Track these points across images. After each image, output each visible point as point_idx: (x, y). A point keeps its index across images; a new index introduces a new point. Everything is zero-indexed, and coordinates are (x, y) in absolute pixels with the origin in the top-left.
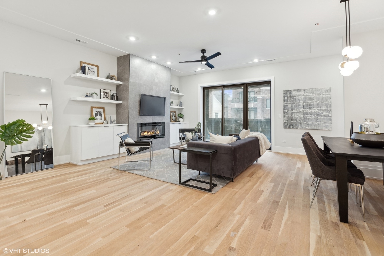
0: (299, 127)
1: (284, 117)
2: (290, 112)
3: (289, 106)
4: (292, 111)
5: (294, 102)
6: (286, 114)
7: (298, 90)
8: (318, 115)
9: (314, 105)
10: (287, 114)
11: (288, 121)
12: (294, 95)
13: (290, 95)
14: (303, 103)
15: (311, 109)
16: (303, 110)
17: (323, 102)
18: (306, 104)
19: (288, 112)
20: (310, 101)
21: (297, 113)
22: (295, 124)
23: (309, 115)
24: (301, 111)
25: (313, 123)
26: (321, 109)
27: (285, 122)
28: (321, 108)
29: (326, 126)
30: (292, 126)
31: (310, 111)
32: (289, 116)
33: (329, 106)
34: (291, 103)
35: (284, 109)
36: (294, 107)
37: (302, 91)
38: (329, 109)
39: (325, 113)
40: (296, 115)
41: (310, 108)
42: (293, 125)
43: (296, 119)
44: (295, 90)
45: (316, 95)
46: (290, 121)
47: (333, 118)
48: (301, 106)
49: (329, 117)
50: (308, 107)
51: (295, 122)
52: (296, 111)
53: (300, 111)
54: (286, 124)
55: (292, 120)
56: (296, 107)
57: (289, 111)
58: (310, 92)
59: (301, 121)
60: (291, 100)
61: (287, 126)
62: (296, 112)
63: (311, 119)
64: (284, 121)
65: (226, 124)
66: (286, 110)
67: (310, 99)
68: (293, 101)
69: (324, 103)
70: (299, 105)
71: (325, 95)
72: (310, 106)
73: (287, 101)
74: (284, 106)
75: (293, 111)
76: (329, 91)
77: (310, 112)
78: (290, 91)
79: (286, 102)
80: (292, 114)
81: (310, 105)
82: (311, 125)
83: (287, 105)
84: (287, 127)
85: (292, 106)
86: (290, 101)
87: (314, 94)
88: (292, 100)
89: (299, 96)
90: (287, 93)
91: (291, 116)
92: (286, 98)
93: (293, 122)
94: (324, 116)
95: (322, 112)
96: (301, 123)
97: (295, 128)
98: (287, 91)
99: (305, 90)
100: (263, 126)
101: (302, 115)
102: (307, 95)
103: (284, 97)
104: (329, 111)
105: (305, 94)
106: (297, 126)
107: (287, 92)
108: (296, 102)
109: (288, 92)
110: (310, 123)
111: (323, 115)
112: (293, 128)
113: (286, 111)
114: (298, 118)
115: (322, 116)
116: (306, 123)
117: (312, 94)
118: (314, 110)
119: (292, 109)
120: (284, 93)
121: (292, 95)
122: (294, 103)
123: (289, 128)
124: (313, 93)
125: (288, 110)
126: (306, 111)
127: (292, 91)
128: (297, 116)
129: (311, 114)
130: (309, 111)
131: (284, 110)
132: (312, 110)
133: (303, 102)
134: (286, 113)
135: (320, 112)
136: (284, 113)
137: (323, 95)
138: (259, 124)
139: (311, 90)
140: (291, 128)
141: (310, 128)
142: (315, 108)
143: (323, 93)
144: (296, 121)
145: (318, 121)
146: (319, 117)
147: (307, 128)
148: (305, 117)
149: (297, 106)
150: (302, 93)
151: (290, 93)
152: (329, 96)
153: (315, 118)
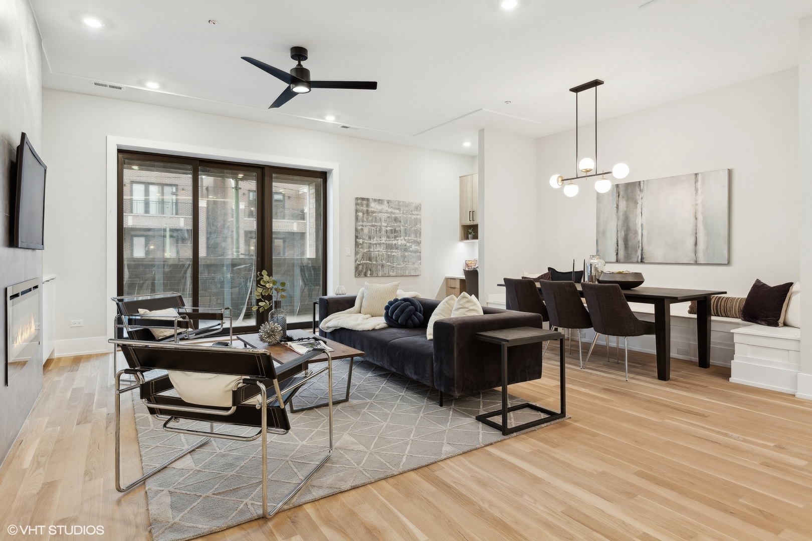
0: (380, 274)
1: (356, 253)
2: (366, 243)
3: (366, 230)
4: (370, 242)
5: (374, 224)
6: (360, 246)
7: (380, 201)
8: (406, 250)
9: (400, 231)
10: (361, 248)
11: (364, 262)
12: (373, 209)
13: (366, 209)
14: (387, 227)
15: (397, 238)
16: (387, 241)
17: (411, 227)
18: (391, 228)
19: (363, 242)
20: (396, 225)
21: (378, 245)
22: (374, 268)
23: (394, 251)
24: (384, 241)
25: (399, 265)
26: (409, 240)
27: (359, 265)
28: (410, 238)
29: (415, 269)
30: (369, 272)
31: (396, 242)
32: (366, 250)
33: (418, 235)
34: (369, 226)
35: (357, 237)
36: (373, 233)
37: (386, 202)
38: (418, 240)
39: (414, 247)
40: (375, 250)
41: (395, 237)
42: (371, 270)
43: (377, 257)
44: (375, 200)
45: (403, 213)
46: (367, 262)
47: (422, 255)
48: (383, 232)
49: (419, 254)
50: (393, 235)
51: (375, 263)
52: (376, 242)
53: (382, 242)
54: (361, 267)
55: (370, 259)
56: (376, 233)
57: (366, 241)
58: (396, 207)
59: (384, 262)
60: (368, 218)
61: (361, 271)
62: (376, 244)
63: (397, 257)
64: (358, 262)
65: (203, 275)
66: (360, 238)
67: (396, 220)
68: (372, 221)
69: (413, 229)
70: (380, 230)
71: (414, 215)
72: (395, 233)
73: (363, 222)
74: (356, 230)
75: (372, 241)
76: (418, 208)
77: (395, 244)
78: (368, 200)
79: (361, 223)
80: (370, 247)
81: (395, 231)
82: (397, 268)
83: (362, 229)
84: (362, 274)
85: (370, 232)
86: (367, 222)
87: (401, 212)
88: (370, 218)
89: (380, 212)
90: (362, 205)
91: (369, 251)
92: (360, 214)
93: (371, 263)
94: (413, 251)
95: (411, 244)
96: (383, 266)
97: (374, 275)
98: (363, 199)
99: (390, 203)
100: (305, 274)
101: (385, 250)
102: (392, 213)
103: (357, 211)
104: (418, 243)
105: (390, 210)
106: (377, 271)
107: (362, 201)
108: (376, 224)
109: (365, 202)
110: (395, 265)
111: (411, 249)
112: (371, 275)
113: (360, 241)
114: (379, 255)
115: (410, 251)
116: (389, 264)
117: (397, 211)
118: (401, 241)
119: (370, 238)
120: (357, 204)
121: (370, 209)
122: (373, 226)
123: (365, 275)
124: (399, 209)
125: (363, 239)
126: (390, 242)
127: (371, 200)
128: (378, 251)
129: (397, 249)
130: (394, 242)
131: (358, 240)
132: (398, 240)
133: (386, 225)
134: (361, 244)
135: (408, 244)
136: (357, 244)
137: (413, 214)
138: (297, 271)
139: (397, 202)
140: (368, 275)
141: (395, 273)
142: (402, 238)
143: (412, 211)
144: (377, 261)
145: (406, 260)
146: (406, 254)
147: (391, 273)
148: (389, 253)
149: (378, 233)
150: (385, 207)
151: (368, 205)
152: (418, 217)
153: (401, 256)
